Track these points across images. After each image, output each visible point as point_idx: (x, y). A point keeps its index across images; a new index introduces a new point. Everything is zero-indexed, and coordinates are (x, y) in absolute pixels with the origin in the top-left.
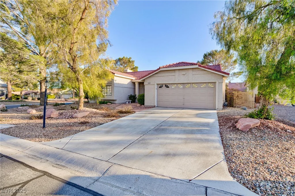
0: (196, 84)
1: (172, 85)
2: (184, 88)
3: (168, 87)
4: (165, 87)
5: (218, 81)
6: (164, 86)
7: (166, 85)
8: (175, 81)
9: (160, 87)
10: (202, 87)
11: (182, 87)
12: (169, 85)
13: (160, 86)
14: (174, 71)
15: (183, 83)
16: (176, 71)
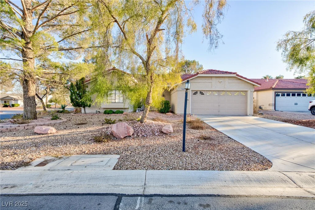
0: (230, 92)
1: (207, 92)
2: (219, 95)
3: (203, 94)
4: (200, 94)
5: (250, 90)
6: (199, 92)
7: (200, 92)
8: (212, 88)
9: (194, 94)
10: (235, 94)
11: (217, 94)
12: (204, 92)
13: (194, 92)
14: (210, 78)
15: (218, 91)
16: (213, 78)
